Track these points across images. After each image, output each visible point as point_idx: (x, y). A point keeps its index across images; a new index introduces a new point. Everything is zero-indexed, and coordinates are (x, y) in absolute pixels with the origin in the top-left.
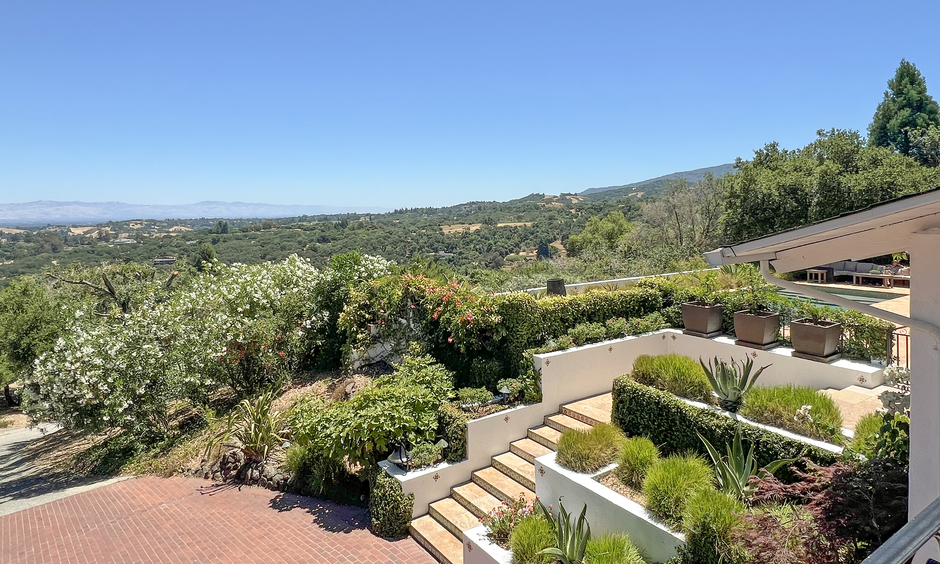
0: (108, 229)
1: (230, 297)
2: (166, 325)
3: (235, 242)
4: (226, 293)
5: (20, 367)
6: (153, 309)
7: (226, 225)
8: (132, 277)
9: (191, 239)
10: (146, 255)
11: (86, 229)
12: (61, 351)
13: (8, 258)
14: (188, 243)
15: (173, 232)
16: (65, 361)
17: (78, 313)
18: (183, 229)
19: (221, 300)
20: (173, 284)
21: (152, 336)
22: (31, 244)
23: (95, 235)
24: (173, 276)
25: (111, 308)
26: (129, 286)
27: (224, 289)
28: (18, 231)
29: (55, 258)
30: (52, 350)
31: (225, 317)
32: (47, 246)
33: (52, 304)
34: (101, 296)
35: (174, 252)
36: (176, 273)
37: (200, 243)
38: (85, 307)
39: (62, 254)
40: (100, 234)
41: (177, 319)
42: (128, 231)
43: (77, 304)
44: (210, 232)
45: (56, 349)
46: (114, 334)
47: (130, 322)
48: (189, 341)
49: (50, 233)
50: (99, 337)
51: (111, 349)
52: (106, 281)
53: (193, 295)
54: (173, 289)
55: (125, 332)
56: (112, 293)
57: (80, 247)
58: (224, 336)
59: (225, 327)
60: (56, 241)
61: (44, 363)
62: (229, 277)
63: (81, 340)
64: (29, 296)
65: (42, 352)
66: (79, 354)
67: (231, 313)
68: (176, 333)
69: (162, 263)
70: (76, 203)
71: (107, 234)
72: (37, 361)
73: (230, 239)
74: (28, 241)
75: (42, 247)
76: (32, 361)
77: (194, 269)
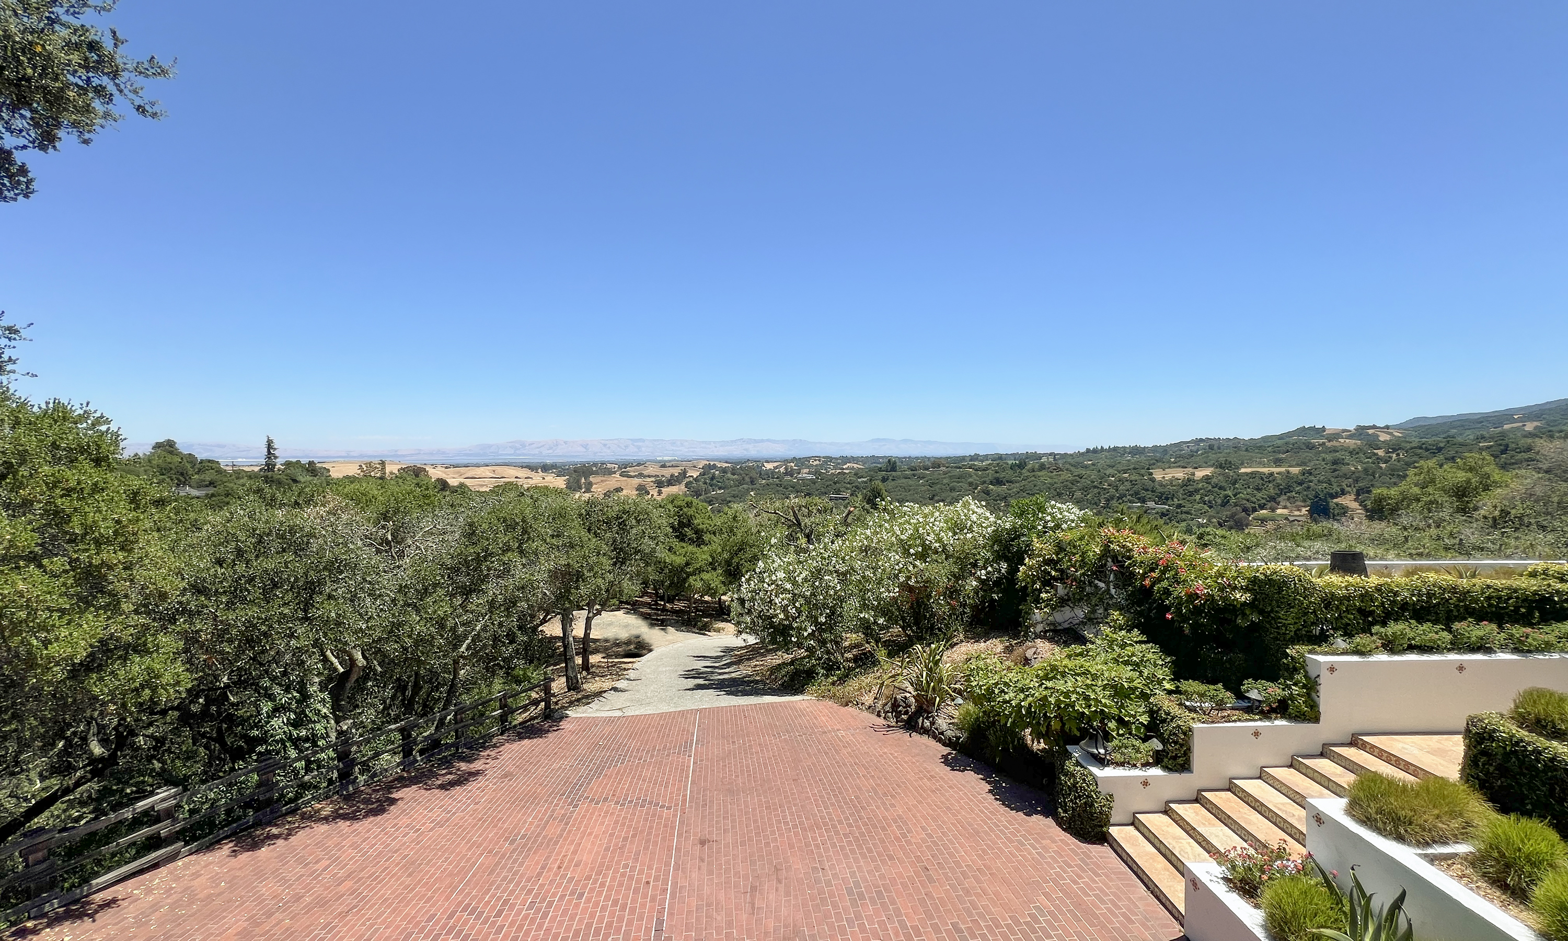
0: (793, 464)
1: (903, 537)
2: (843, 559)
3: (904, 480)
4: (899, 533)
5: (731, 583)
6: (833, 542)
7: (895, 463)
8: (815, 511)
9: (862, 477)
10: (823, 490)
11: (775, 464)
12: (760, 573)
13: (720, 488)
14: (860, 480)
15: (846, 469)
16: (764, 582)
17: (773, 541)
18: (855, 466)
19: (894, 539)
20: (849, 520)
21: (831, 568)
22: (736, 476)
23: (782, 470)
24: (850, 512)
25: (798, 538)
26: (812, 519)
27: (896, 528)
28: (727, 465)
29: (752, 490)
30: (754, 570)
31: (897, 557)
32: (747, 479)
33: (754, 530)
34: (789, 527)
35: (847, 489)
36: (852, 509)
37: (871, 480)
38: (778, 535)
39: (757, 486)
40: (786, 469)
41: (853, 554)
42: (808, 467)
43: (772, 532)
44: (880, 470)
45: (758, 570)
46: (801, 562)
47: (814, 553)
48: (863, 577)
49: (749, 467)
50: (789, 564)
51: (798, 576)
52: (794, 512)
53: (868, 532)
54: (848, 525)
55: (810, 562)
56: (799, 524)
57: (771, 481)
58: (897, 576)
59: (897, 567)
60: (753, 474)
61: (748, 581)
62: (901, 517)
63: (776, 565)
64: (737, 522)
65: (747, 572)
66: (774, 578)
67: (903, 553)
68: (852, 568)
69: (836, 499)
70: (768, 440)
71: (792, 469)
72: (743, 579)
73: (899, 478)
74: (734, 474)
75: (743, 479)
76: (740, 579)
77: (867, 506)
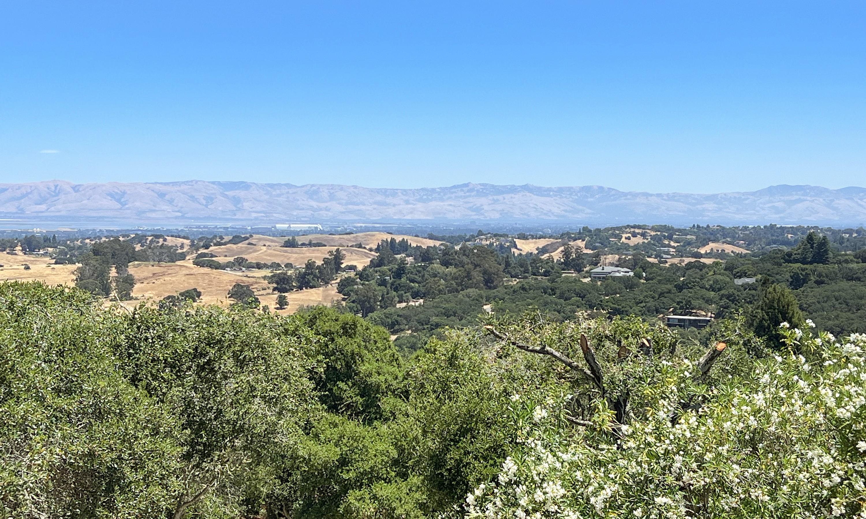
0: (581, 244)
7: (824, 243)
8: (634, 349)
9: (744, 274)
10: (651, 303)
11: (542, 243)
12: (509, 483)
13: (416, 295)
14: (739, 282)
15: (707, 255)
17: (539, 414)
18: (729, 249)
20: (714, 372)
22: (451, 269)
23: (557, 255)
24: (715, 355)
25: (592, 410)
26: (628, 367)
28: (431, 243)
29: (488, 300)
30: (495, 479)
32: (477, 276)
33: (496, 388)
34: (575, 383)
35: (709, 301)
36: (721, 346)
37: (765, 283)
38: (550, 401)
39: (500, 291)
40: (566, 253)
42: (618, 249)
43: (537, 395)
44: (788, 258)
45: (503, 479)
46: (600, 464)
47: (631, 444)
49: (481, 248)
50: (575, 466)
51: (595, 494)
52: (586, 351)
54: (711, 383)
55: (622, 462)
56: (597, 378)
57: (531, 280)
60: (490, 265)
61: (481, 502)
63: (543, 468)
64: (458, 368)
65: (479, 481)
66: (539, 496)
69: (682, 324)
70: (526, 188)
71: (580, 255)
74: (446, 264)
75: (469, 276)
77: (758, 341)
